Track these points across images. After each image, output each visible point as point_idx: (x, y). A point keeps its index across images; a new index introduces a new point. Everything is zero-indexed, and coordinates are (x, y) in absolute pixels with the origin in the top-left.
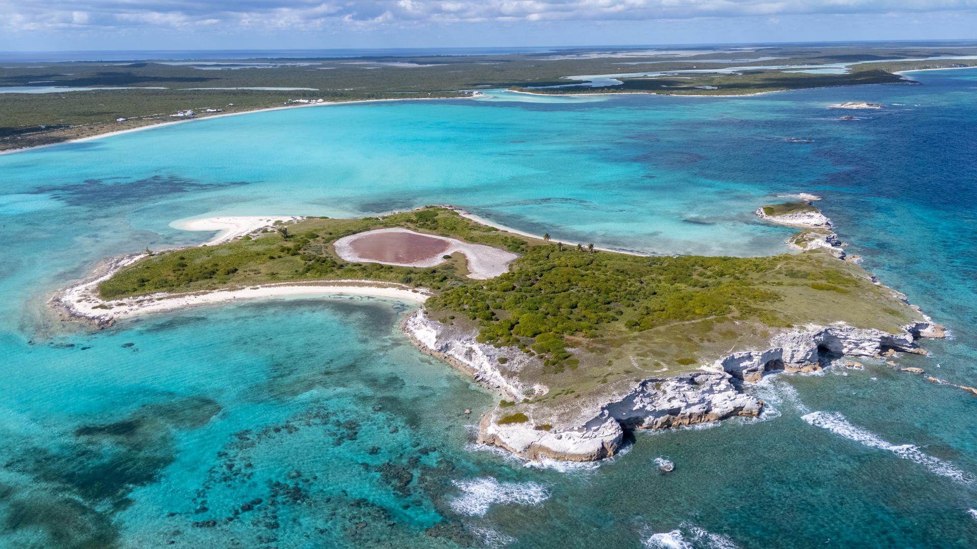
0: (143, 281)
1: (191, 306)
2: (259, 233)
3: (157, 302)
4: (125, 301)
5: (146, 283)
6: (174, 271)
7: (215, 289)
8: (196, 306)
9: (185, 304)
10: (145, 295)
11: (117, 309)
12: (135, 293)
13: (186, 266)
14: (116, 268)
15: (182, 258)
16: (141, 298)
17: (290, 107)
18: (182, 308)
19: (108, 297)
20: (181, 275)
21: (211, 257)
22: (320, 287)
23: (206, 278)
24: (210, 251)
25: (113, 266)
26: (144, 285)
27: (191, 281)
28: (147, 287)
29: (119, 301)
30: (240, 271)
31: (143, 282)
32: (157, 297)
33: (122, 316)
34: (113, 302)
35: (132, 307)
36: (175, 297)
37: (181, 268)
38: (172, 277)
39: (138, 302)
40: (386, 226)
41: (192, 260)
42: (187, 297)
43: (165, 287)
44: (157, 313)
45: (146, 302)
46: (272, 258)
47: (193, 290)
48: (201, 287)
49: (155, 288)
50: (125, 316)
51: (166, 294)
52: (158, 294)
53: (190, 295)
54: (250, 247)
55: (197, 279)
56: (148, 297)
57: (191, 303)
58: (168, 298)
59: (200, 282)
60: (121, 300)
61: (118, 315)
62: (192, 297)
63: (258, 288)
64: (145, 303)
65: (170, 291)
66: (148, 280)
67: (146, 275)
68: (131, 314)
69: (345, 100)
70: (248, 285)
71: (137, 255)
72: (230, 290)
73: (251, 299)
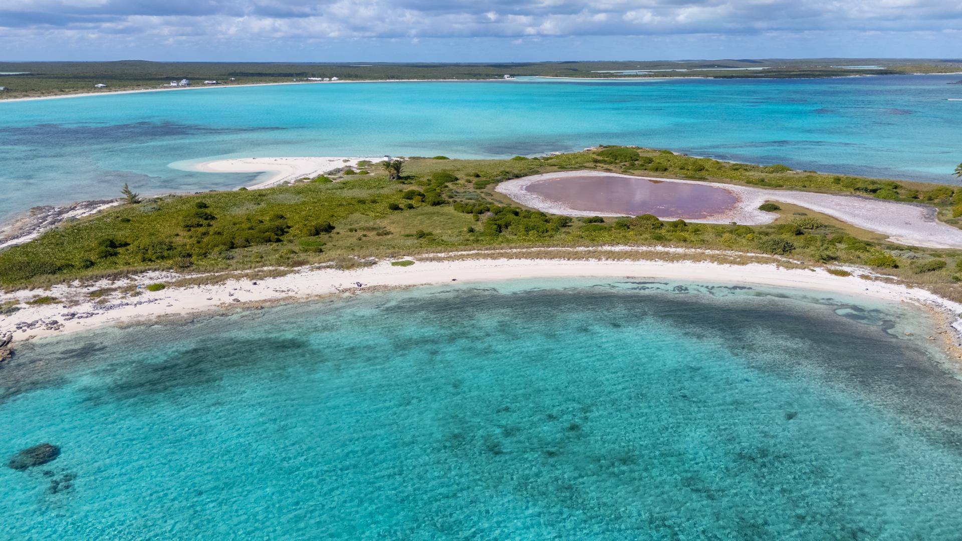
0: (113, 244)
1: (247, 306)
2: (340, 174)
3: (148, 295)
4: (58, 291)
5: (120, 250)
6: (188, 227)
7: (301, 264)
8: (260, 306)
9: (229, 300)
10: (115, 277)
11: (28, 314)
12: (89, 272)
13: (213, 218)
14: (52, 223)
15: (203, 206)
16: (104, 283)
17: (300, 83)
18: (225, 312)
19: (12, 281)
20: (204, 234)
21: (263, 205)
22: (564, 262)
23: (269, 240)
24: (260, 196)
25: (49, 219)
26: (116, 254)
27: (232, 246)
28: (120, 260)
29: (41, 293)
30: (341, 229)
31: (112, 248)
32: (147, 282)
33: (40, 334)
34: (23, 294)
35: (74, 309)
36: (199, 282)
37: (205, 222)
38: (183, 239)
39: (93, 294)
40: (562, 168)
41: (223, 209)
42: (231, 284)
43: (168, 257)
44: (149, 324)
45: (118, 294)
46: (395, 208)
47: (243, 264)
48: (261, 259)
49: (144, 260)
50: (51, 335)
51: (174, 276)
52: (151, 274)
53: (238, 278)
54: (338, 192)
55: (247, 243)
56: (122, 283)
57: (244, 297)
58: (180, 284)
59: (255, 249)
60: (48, 288)
61: (30, 332)
62: (246, 283)
63: (410, 263)
64: (115, 299)
65: (183, 268)
66: (126, 244)
67: (120, 235)
68: (71, 328)
69: (360, 79)
70: (381, 257)
71: (104, 202)
72: (340, 267)
73: (407, 288)
